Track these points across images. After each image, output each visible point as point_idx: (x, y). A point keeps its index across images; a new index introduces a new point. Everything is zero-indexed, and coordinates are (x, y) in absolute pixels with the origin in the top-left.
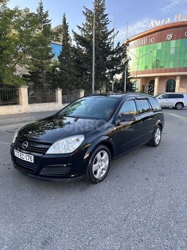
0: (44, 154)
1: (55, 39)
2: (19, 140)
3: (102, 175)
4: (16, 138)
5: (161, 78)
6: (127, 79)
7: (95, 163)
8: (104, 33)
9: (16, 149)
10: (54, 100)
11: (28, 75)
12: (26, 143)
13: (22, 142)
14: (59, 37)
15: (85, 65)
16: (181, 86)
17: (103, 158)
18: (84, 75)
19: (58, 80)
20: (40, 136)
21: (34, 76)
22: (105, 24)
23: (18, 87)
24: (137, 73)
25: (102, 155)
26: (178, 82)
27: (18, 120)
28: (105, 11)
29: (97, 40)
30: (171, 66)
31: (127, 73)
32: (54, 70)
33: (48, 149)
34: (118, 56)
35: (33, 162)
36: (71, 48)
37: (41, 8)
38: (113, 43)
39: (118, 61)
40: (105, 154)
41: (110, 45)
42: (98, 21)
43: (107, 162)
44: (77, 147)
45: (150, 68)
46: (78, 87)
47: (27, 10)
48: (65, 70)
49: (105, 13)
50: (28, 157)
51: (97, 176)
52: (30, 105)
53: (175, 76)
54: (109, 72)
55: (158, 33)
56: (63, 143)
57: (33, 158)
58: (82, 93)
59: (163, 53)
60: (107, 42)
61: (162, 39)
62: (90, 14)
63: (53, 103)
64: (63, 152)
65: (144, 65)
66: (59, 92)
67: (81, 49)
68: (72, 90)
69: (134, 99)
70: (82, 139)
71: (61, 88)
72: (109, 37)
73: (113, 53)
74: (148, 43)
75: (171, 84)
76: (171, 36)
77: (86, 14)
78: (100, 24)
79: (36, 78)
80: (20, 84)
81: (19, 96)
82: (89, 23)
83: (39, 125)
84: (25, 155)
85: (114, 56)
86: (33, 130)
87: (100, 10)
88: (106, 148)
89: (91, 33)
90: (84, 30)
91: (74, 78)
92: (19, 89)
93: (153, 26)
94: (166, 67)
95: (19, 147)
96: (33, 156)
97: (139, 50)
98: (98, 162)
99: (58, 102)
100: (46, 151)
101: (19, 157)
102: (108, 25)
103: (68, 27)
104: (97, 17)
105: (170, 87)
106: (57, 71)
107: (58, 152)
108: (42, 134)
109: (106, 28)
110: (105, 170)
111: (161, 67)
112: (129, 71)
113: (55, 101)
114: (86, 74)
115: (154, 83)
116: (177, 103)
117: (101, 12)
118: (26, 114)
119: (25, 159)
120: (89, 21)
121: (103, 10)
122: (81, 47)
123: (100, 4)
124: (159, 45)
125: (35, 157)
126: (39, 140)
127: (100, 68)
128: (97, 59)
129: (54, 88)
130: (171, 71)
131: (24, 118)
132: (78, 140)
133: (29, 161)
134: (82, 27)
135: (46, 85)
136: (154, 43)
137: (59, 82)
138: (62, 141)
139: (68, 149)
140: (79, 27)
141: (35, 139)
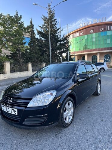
0: (26, 107)
1: (26, 32)
2: (5, 97)
3: (70, 120)
4: (3, 96)
5: (88, 55)
6: (69, 56)
7: (65, 111)
8: (55, 29)
9: (3, 104)
10: (26, 70)
11: (10, 55)
12: (11, 99)
13: (7, 99)
14: (29, 31)
15: (44, 49)
16: (100, 59)
17: (70, 107)
18: (44, 54)
19: (29, 58)
20: (19, 93)
21: (14, 56)
22: (55, 24)
23: (3, 62)
24: (75, 52)
25: (69, 104)
26: (98, 57)
27: (3, 83)
28: (55, 17)
29: (51, 33)
30: (94, 48)
31: (69, 52)
32: (26, 52)
33: (28, 103)
34: (64, 43)
35: (17, 114)
36: (36, 39)
37: (17, 15)
38: (60, 35)
39: (64, 45)
40: (71, 104)
41: (59, 37)
42: (51, 23)
43: (73, 110)
44: (52, 100)
45: (82, 49)
46: (41, 61)
47: (8, 15)
48: (33, 52)
49: (55, 18)
50: (12, 111)
51: (67, 122)
52: (12, 74)
53: (97, 53)
54: (59, 52)
55: (85, 29)
56: (40, 97)
57: (17, 111)
58: (44, 65)
59: (89, 41)
60: (57, 34)
61: (87, 33)
62: (46, 19)
63: (26, 72)
64: (41, 105)
65: (78, 48)
66: (30, 65)
67: (42, 39)
68: (38, 63)
69: (84, 64)
70: (55, 93)
71: (31, 62)
72: (58, 32)
73: (61, 41)
74: (80, 35)
75: (94, 58)
76: (92, 31)
77: (44, 19)
78: (52, 24)
79: (15, 56)
80: (5, 61)
81: (4, 68)
82: (46, 24)
83: (18, 86)
84: (10, 109)
85: (62, 43)
86: (15, 89)
87: (52, 16)
88: (71, 99)
89: (48, 30)
90: (43, 28)
91: (39, 56)
92: (4, 64)
93: (82, 26)
94: (91, 48)
95: (5, 102)
96: (16, 110)
97: (74, 40)
98: (66, 110)
99: (29, 71)
100: (27, 105)
101: (6, 111)
102: (57, 25)
103: (33, 26)
104: (50, 20)
105: (94, 60)
106: (28, 52)
107: (36, 105)
108: (20, 92)
109: (56, 27)
110: (71, 116)
111: (88, 49)
112: (70, 51)
113: (28, 71)
114: (46, 54)
115: (85, 58)
116: (101, 69)
117: (53, 18)
118: (9, 79)
119: (10, 112)
120: (45, 23)
121: (54, 16)
122: (42, 38)
123: (52, 13)
124: (86, 36)
125: (18, 110)
126: (20, 96)
127: (54, 50)
128: (52, 44)
129: (26, 63)
130: (94, 50)
131: (8, 82)
132: (52, 94)
133: (14, 113)
134: (42, 26)
135: (21, 60)
136: (83, 35)
137: (29, 59)
138: (39, 96)
139: (45, 102)
140: (40, 27)
141: (16, 95)
